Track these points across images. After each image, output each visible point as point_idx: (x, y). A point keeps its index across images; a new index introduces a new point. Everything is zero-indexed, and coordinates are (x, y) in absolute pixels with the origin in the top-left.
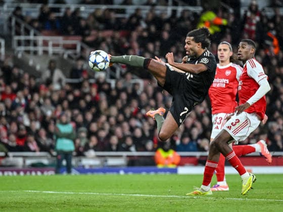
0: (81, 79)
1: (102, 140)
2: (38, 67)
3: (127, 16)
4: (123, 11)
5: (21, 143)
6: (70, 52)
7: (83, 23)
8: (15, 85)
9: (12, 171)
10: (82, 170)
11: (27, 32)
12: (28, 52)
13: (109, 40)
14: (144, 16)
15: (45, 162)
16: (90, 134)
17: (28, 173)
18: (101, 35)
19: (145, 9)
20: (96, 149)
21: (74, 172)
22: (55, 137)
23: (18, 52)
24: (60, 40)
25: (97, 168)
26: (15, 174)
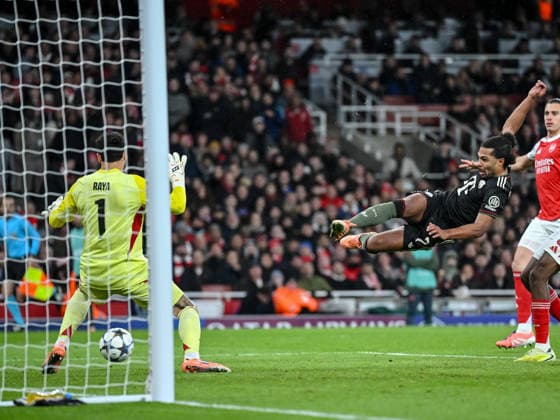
0: (447, 174)
1: (481, 271)
2: (379, 155)
3: (521, 71)
4: (515, 64)
5: (352, 276)
6: (429, 130)
7: (451, 82)
8: (342, 184)
9: (338, 321)
10: (450, 319)
11: (362, 100)
12: (362, 131)
13: (492, 111)
14: (548, 71)
15: (391, 305)
16: (463, 261)
17: (364, 324)
18: (478, 102)
19: (548, 60)
20: (471, 284)
21: (436, 322)
22: (404, 267)
23: (347, 130)
24: (414, 111)
25: (473, 315)
26: (343, 325)
